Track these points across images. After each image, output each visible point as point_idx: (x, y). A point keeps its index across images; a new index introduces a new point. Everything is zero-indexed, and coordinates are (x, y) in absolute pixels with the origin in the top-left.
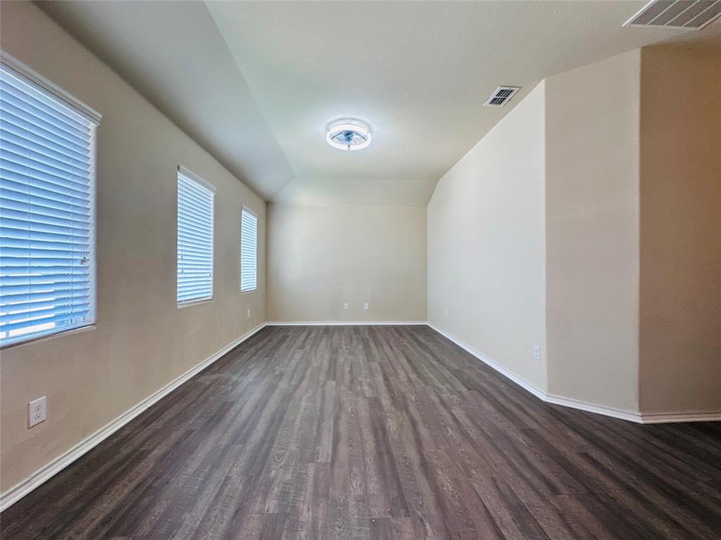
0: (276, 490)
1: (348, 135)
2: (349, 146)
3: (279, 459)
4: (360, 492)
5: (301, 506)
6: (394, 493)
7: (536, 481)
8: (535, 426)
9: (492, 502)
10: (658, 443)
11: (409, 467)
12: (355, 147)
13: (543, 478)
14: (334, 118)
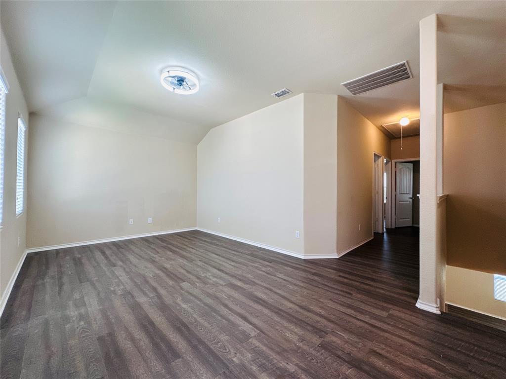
0: (254, 368)
1: (181, 81)
2: (174, 89)
3: (226, 350)
4: (297, 338)
5: (281, 365)
6: (309, 328)
7: (342, 293)
8: (315, 271)
9: (342, 309)
10: (350, 264)
11: (297, 312)
12: (180, 91)
13: (341, 291)
14: (175, 63)
